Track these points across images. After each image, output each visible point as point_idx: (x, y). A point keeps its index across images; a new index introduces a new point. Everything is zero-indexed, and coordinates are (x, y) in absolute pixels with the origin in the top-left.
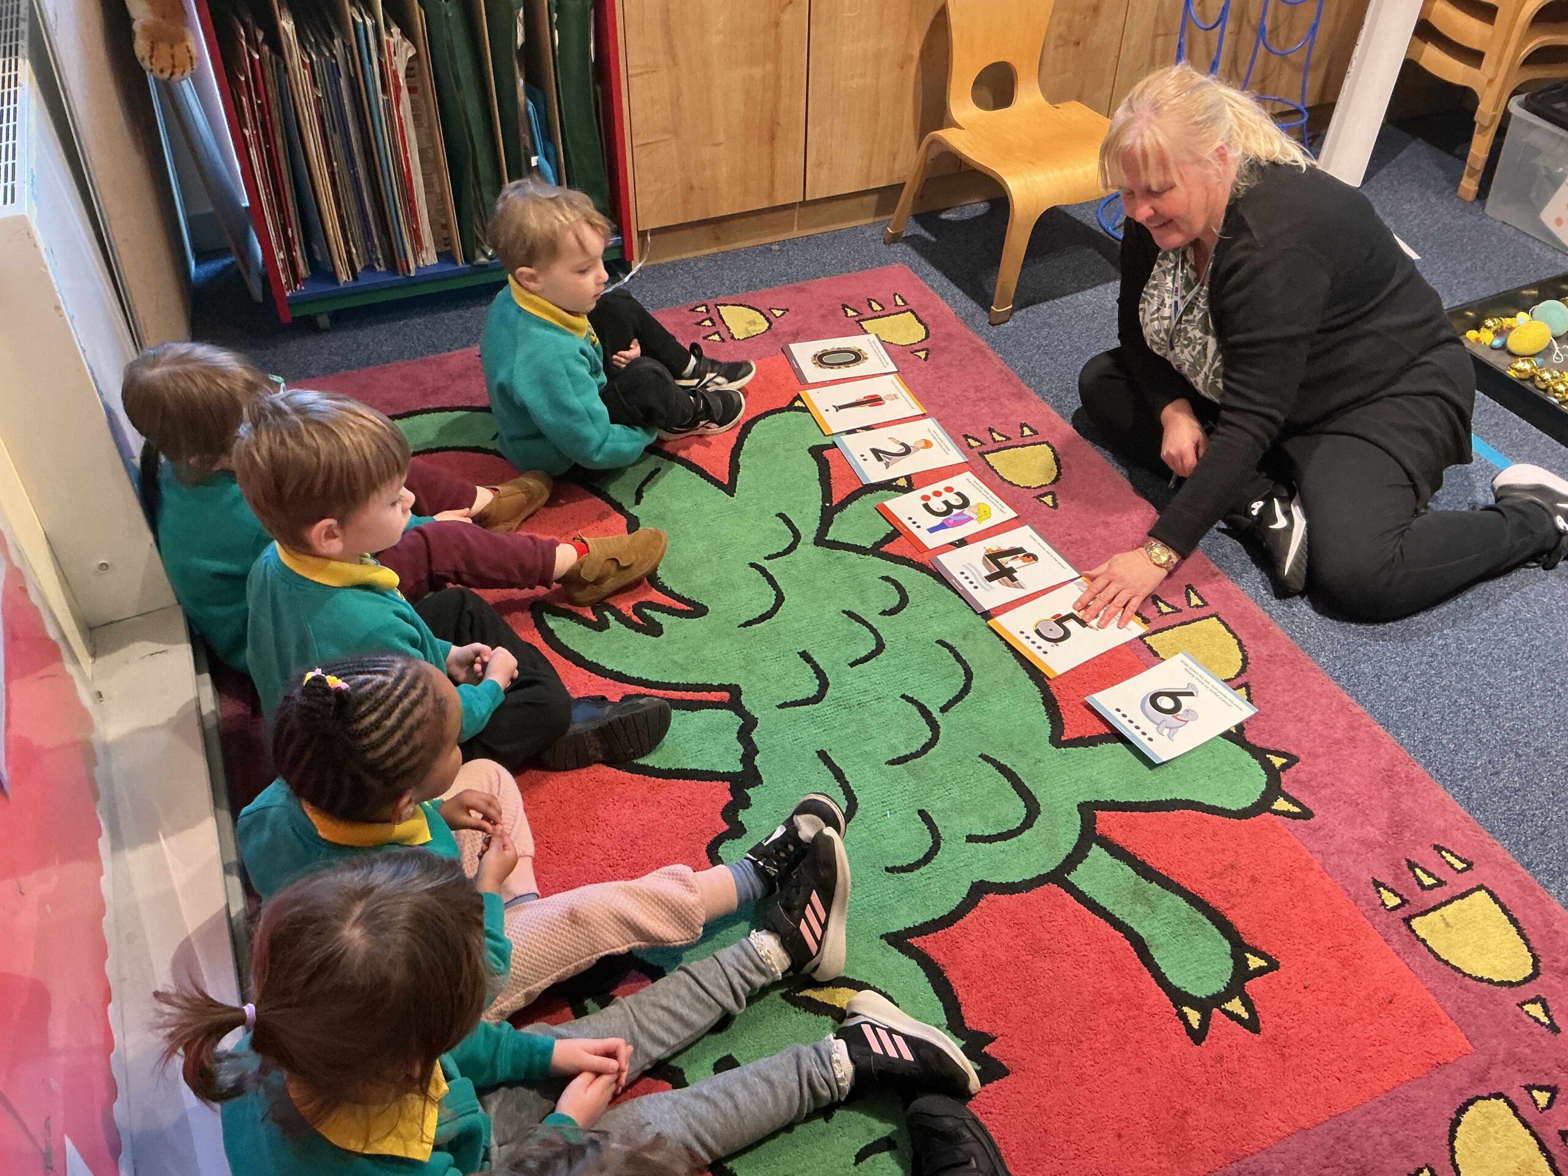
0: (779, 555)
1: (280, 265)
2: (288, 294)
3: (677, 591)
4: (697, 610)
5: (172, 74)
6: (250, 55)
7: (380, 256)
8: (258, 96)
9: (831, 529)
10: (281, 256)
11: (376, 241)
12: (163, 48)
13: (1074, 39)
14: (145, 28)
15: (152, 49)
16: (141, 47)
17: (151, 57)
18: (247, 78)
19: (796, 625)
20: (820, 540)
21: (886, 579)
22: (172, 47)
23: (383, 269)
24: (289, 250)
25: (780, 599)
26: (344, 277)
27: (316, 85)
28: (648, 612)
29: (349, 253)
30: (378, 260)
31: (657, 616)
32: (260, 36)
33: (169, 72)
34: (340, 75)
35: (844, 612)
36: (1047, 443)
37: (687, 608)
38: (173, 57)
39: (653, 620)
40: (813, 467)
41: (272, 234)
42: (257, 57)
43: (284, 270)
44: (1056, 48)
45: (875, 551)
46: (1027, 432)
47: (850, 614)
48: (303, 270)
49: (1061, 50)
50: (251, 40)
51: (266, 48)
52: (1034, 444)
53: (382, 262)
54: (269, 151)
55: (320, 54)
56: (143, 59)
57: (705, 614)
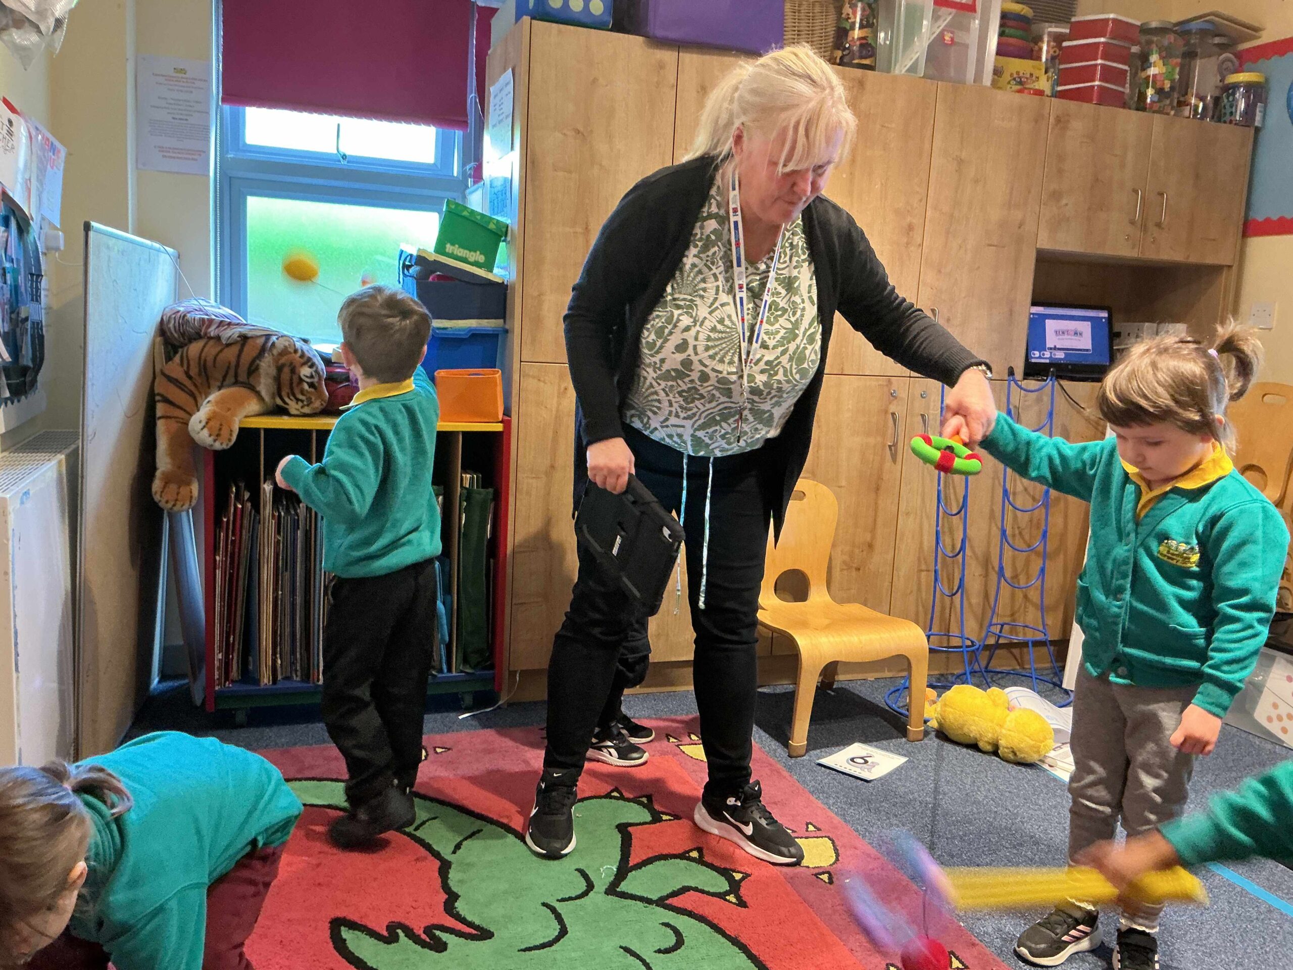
0: (570, 899)
1: (217, 663)
2: (217, 688)
3: (469, 918)
4: (484, 934)
5: (174, 505)
6: (234, 506)
7: (298, 668)
8: (233, 535)
9: (623, 884)
10: (220, 656)
11: (298, 656)
12: (173, 487)
13: (855, 565)
14: (163, 473)
15: (164, 487)
16: (157, 485)
17: (162, 492)
18: (228, 522)
19: (573, 955)
20: (612, 890)
21: (667, 925)
22: (179, 488)
23: (298, 679)
24: (227, 652)
25: (563, 932)
26: (266, 680)
27: (279, 533)
28: (438, 933)
29: (274, 661)
30: (296, 671)
31: (445, 936)
32: (247, 495)
33: (172, 503)
34: (298, 528)
35: (621, 947)
36: (829, 838)
37: (474, 932)
38: (178, 494)
39: (440, 939)
40: (618, 838)
41: (217, 638)
42: (240, 506)
43: (219, 668)
44: (842, 570)
45: (661, 902)
46: (811, 828)
47: (627, 950)
48: (235, 673)
49: (845, 572)
50: (238, 497)
51: (249, 505)
52: (817, 837)
53: (299, 673)
54: (231, 575)
55: (287, 512)
56: (156, 493)
57: (490, 938)
